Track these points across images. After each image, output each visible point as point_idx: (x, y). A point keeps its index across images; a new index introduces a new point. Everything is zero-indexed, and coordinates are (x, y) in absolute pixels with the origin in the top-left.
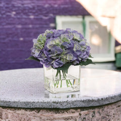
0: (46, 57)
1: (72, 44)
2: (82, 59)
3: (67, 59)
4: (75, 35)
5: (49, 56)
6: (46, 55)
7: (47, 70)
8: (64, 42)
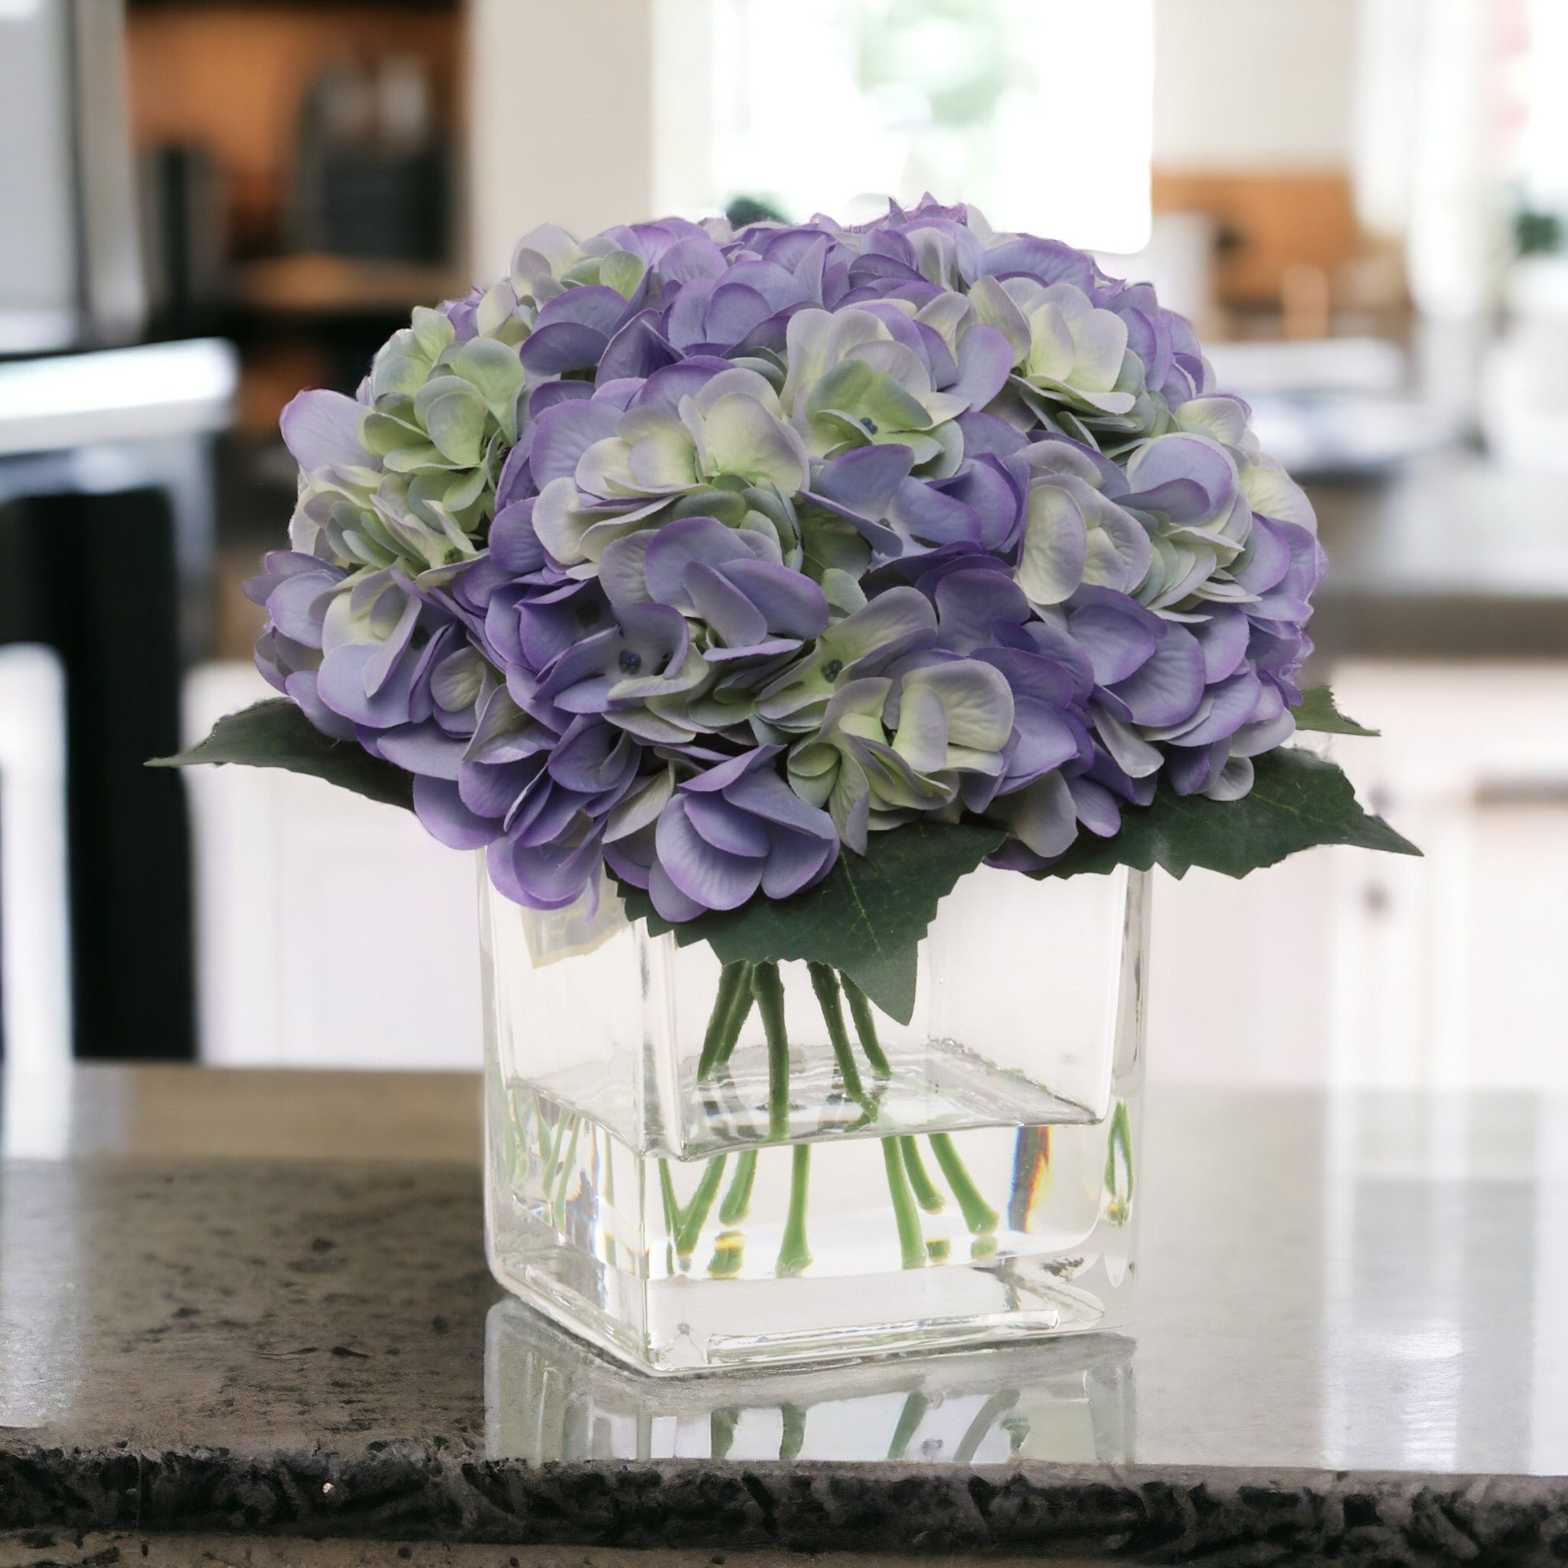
0: (524, 725)
1: (989, 482)
2: (1176, 757)
3: (910, 751)
4: (1038, 321)
5: (584, 701)
6: (521, 692)
7: (538, 955)
8: (856, 442)
